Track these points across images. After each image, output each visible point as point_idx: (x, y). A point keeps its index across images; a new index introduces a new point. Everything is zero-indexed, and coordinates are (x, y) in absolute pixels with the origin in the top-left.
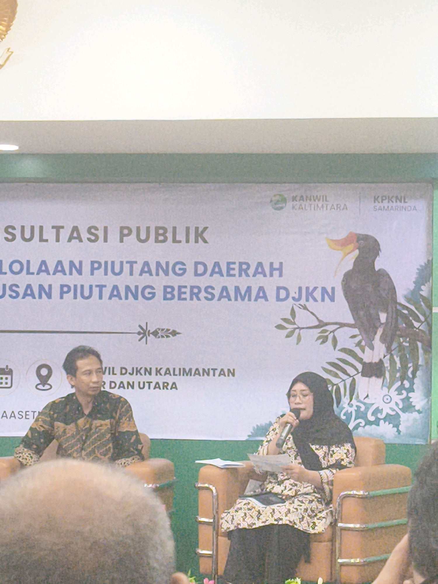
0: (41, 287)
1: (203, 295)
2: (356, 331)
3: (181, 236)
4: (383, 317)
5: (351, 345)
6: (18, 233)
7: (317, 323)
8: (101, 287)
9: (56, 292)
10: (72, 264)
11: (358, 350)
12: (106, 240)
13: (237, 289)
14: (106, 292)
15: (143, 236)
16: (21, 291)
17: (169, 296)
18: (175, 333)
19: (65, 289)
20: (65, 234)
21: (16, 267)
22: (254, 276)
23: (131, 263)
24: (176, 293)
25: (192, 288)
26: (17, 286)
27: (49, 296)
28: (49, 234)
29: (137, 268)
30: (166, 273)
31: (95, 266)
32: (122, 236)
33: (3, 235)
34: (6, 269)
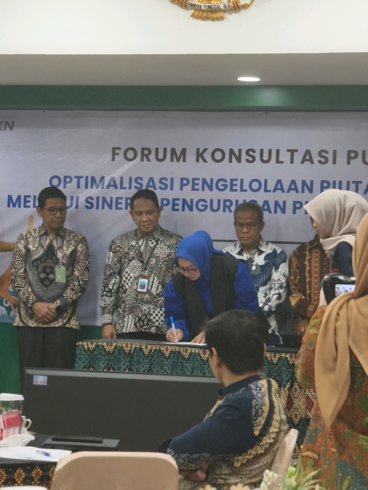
0: (277, 203)
9: (289, 207)
10: (304, 183)
12: (334, 162)
19: (298, 205)
20: (298, 157)
21: (255, 185)
23: (357, 183)
27: (284, 211)
28: (285, 157)
29: (362, 187)
31: (324, 185)
32: (349, 159)
33: (244, 157)
34: (246, 186)
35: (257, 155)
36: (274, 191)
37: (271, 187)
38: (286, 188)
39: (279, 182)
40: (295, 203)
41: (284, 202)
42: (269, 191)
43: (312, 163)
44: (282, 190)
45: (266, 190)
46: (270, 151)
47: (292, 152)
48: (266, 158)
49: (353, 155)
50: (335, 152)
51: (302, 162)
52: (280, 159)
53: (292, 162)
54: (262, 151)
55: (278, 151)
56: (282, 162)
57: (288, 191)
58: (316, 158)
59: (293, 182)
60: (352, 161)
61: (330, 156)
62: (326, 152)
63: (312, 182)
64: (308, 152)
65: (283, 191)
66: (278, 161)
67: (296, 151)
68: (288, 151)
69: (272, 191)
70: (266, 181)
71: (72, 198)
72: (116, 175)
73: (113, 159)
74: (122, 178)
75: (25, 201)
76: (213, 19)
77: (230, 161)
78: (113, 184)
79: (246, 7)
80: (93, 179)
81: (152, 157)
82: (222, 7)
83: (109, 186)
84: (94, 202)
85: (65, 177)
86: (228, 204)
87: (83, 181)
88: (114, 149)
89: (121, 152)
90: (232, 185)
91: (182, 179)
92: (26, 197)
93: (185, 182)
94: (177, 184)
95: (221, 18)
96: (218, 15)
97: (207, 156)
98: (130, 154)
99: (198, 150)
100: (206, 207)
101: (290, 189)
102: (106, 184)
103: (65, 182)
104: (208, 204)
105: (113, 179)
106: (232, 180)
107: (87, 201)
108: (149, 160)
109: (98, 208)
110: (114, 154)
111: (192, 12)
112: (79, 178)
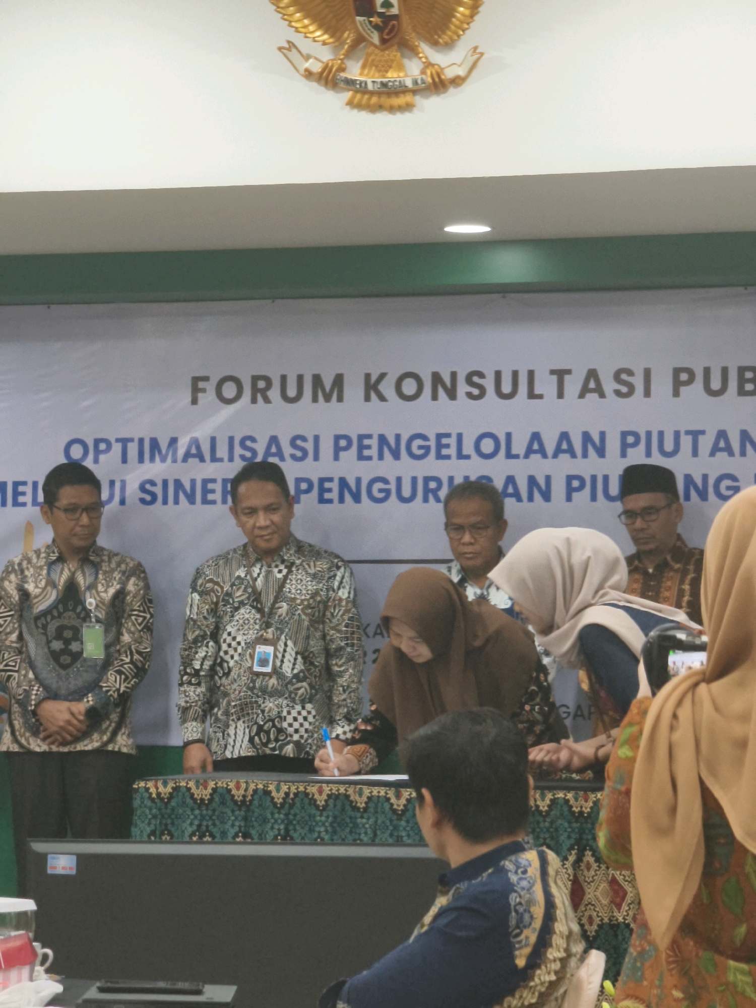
0: (532, 481)
9: (558, 489)
10: (586, 437)
12: (647, 393)
15: (716, 385)
19: (576, 484)
20: (573, 385)
21: (487, 446)
23: (695, 434)
27: (547, 496)
28: (546, 385)
29: (706, 443)
31: (628, 440)
32: (677, 386)
33: (463, 388)
34: (468, 448)
35: (489, 383)
36: (527, 456)
37: (519, 447)
38: (550, 448)
39: (536, 437)
40: (570, 478)
41: (548, 479)
42: (517, 457)
43: (602, 395)
44: (542, 452)
45: (509, 455)
46: (515, 374)
47: (561, 374)
48: (506, 388)
49: (684, 377)
50: (647, 373)
51: (582, 396)
52: (537, 391)
53: (560, 395)
54: (498, 375)
55: (531, 374)
56: (540, 397)
57: (555, 456)
58: (609, 386)
59: (565, 436)
60: (683, 389)
61: (638, 381)
62: (630, 373)
63: (603, 435)
64: (592, 374)
65: (545, 456)
66: (532, 395)
67: (569, 372)
68: (553, 372)
69: (522, 456)
70: (509, 436)
71: (112, 483)
72: (202, 433)
73: (194, 401)
74: (213, 440)
75: (16, 494)
76: (392, 109)
77: (435, 397)
78: (195, 453)
79: (457, 81)
80: (154, 443)
81: (274, 393)
82: (409, 83)
83: (187, 456)
84: (158, 490)
85: (97, 442)
86: (433, 485)
87: (133, 449)
88: (196, 380)
89: (210, 387)
90: (440, 446)
91: (337, 438)
92: (16, 484)
93: (343, 443)
94: (327, 448)
95: (409, 107)
96: (401, 100)
97: (387, 388)
98: (229, 390)
99: (368, 376)
100: (388, 492)
101: (558, 452)
102: (181, 452)
103: (97, 452)
104: (393, 486)
105: (195, 442)
106: (439, 436)
107: (142, 488)
108: (267, 400)
109: (165, 502)
110: (196, 390)
111: (349, 94)
112: (124, 442)
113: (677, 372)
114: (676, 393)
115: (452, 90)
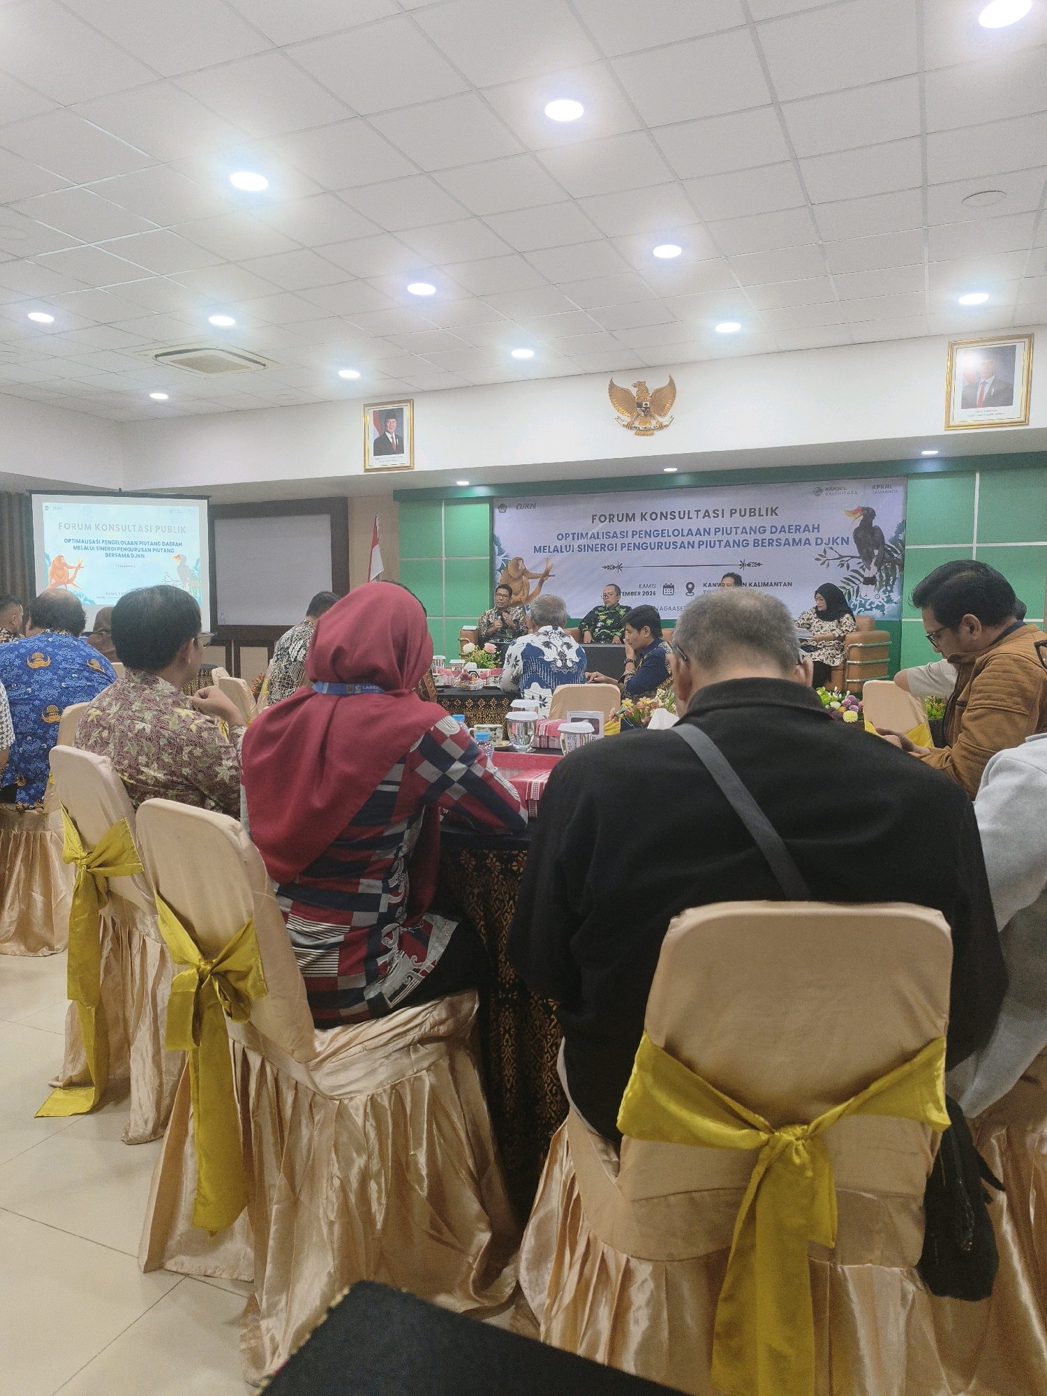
0: (689, 543)
1: (775, 543)
2: (861, 560)
3: (763, 512)
4: (876, 552)
5: (857, 568)
6: (677, 515)
7: (838, 557)
8: (720, 541)
9: (696, 545)
10: (705, 530)
11: (861, 570)
12: (723, 517)
13: (794, 540)
14: (723, 544)
15: (743, 514)
16: (679, 545)
17: (756, 545)
18: (759, 564)
19: (701, 543)
20: (701, 514)
21: (676, 533)
22: (804, 532)
23: (736, 528)
24: (760, 543)
25: (769, 540)
26: (676, 543)
27: (693, 547)
28: (693, 515)
29: (739, 531)
30: (755, 533)
31: (717, 530)
32: (732, 514)
33: (669, 516)
34: (670, 534)
36: (687, 535)
37: (685, 533)
39: (690, 530)
40: (699, 542)
41: (693, 542)
42: (684, 536)
43: (710, 517)
45: (682, 536)
46: (684, 512)
47: (697, 511)
48: (682, 516)
49: (733, 511)
50: (723, 510)
51: (704, 518)
52: (691, 517)
53: (697, 518)
54: (680, 512)
55: (689, 512)
57: (696, 535)
58: (712, 514)
59: (698, 530)
61: (720, 513)
62: (718, 510)
63: (710, 529)
64: (707, 511)
65: (693, 535)
66: (689, 518)
67: (700, 511)
68: (695, 511)
70: (682, 530)
71: (570, 546)
72: (595, 531)
73: (593, 522)
74: (598, 533)
75: (544, 549)
76: (647, 435)
78: (593, 537)
79: (666, 426)
80: (582, 534)
81: (615, 519)
82: (653, 427)
83: (591, 537)
84: (583, 548)
85: (566, 534)
87: (576, 536)
88: (593, 516)
89: (597, 518)
90: (662, 533)
91: (633, 532)
92: (544, 547)
93: (635, 533)
94: (630, 534)
95: (653, 434)
96: (649, 433)
97: (647, 517)
98: (603, 519)
99: (642, 513)
100: (647, 547)
102: (589, 537)
103: (566, 538)
104: (649, 545)
105: (593, 534)
106: (662, 531)
107: (578, 547)
108: (613, 521)
109: (584, 551)
110: (593, 519)
111: (635, 431)
112: (573, 534)
113: (731, 510)
114: (731, 516)
115: (665, 429)
